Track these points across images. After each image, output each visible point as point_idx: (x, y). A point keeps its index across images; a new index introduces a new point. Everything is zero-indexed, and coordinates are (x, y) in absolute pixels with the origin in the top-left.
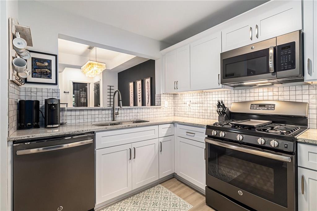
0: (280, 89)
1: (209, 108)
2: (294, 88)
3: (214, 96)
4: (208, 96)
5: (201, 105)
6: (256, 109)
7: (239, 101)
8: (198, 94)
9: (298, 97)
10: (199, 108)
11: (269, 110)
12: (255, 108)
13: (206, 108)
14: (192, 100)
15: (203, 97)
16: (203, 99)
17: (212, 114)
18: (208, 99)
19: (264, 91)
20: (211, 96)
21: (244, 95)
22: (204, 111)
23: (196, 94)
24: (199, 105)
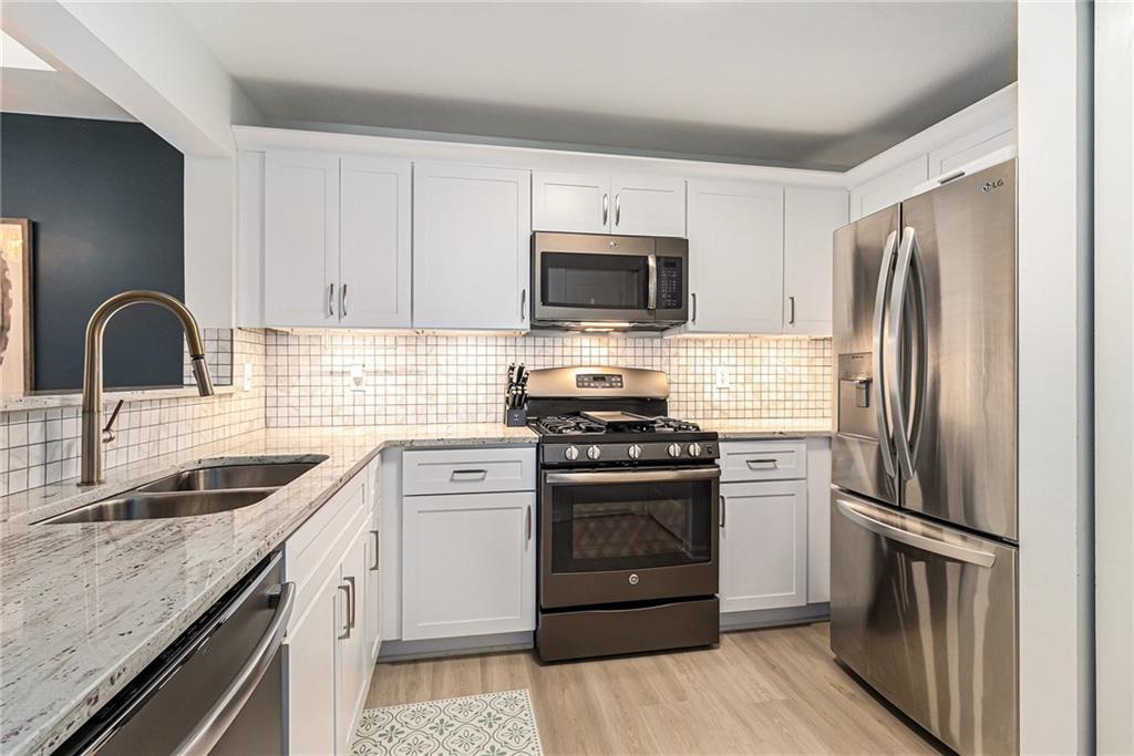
0: (621, 343)
1: (442, 389)
2: (648, 342)
3: (462, 350)
4: (442, 350)
5: (412, 379)
6: (589, 386)
7: (538, 368)
8: (401, 342)
9: (648, 361)
10: (401, 390)
11: (614, 387)
12: (586, 384)
13: (432, 389)
14: (369, 362)
15: (421, 350)
16: (422, 360)
17: (453, 409)
18: (442, 360)
19: (593, 345)
20: (452, 351)
21: (549, 351)
22: (422, 400)
23: (390, 341)
24: (401, 380)
